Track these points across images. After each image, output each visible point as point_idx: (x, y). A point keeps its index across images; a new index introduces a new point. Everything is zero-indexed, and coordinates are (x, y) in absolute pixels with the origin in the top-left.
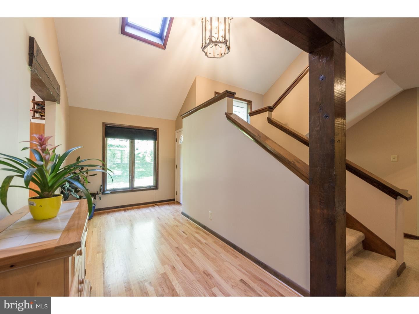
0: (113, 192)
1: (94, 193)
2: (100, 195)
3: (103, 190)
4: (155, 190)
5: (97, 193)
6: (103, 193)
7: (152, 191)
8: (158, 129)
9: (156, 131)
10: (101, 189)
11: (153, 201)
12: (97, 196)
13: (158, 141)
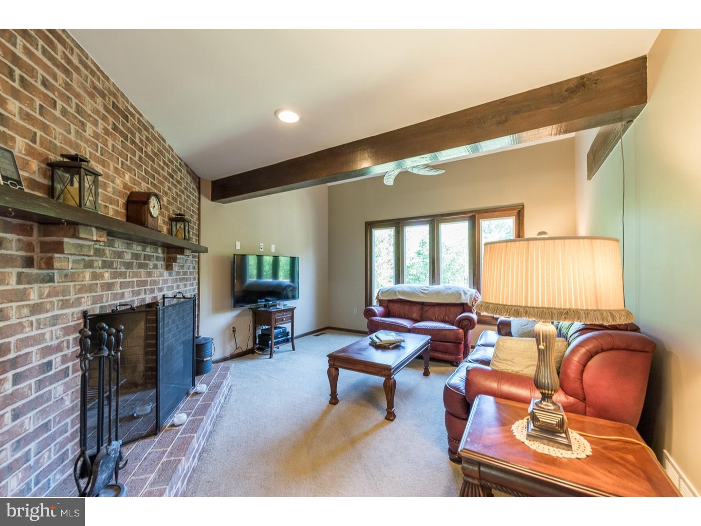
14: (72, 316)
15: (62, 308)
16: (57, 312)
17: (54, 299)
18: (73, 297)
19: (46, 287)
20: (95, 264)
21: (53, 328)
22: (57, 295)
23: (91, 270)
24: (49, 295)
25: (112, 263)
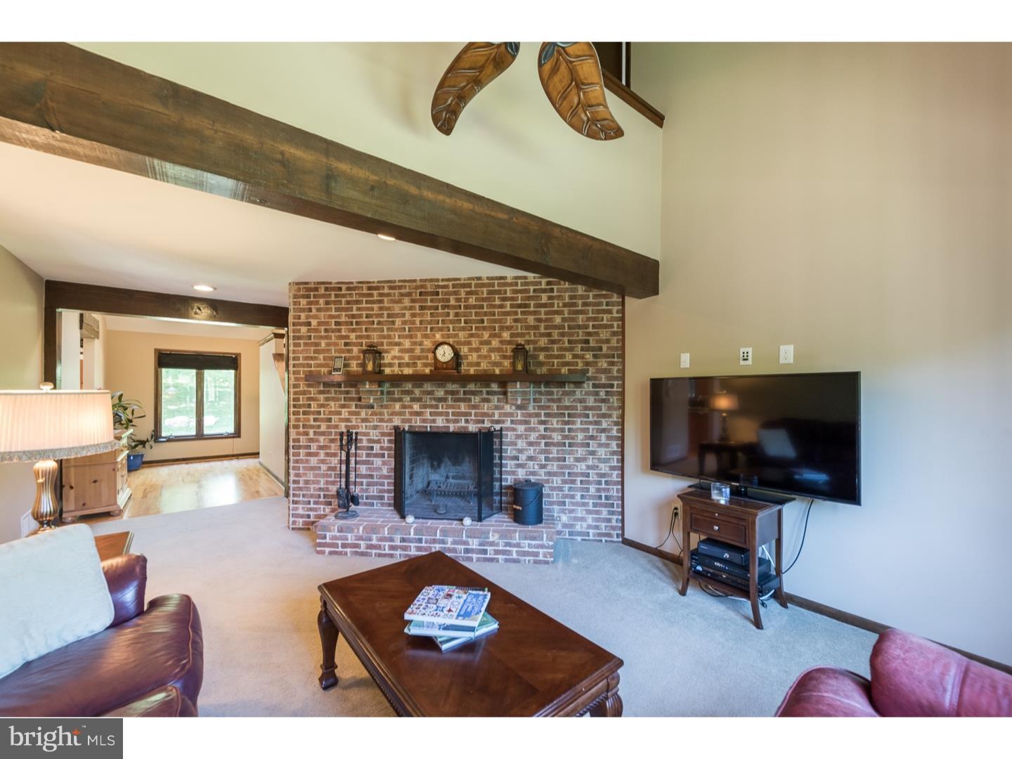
0: (169, 440)
1: (143, 441)
2: (152, 443)
3: (156, 435)
4: (235, 439)
5: (148, 441)
6: (156, 441)
7: (231, 440)
8: (240, 354)
9: (236, 357)
10: (152, 436)
11: (231, 453)
12: (147, 444)
13: (240, 370)
14: (387, 427)
15: (379, 422)
16: (376, 423)
17: (375, 417)
18: (386, 417)
19: (370, 411)
20: (404, 400)
21: (374, 431)
22: (376, 415)
23: (401, 403)
24: (371, 415)
25: (422, 399)
